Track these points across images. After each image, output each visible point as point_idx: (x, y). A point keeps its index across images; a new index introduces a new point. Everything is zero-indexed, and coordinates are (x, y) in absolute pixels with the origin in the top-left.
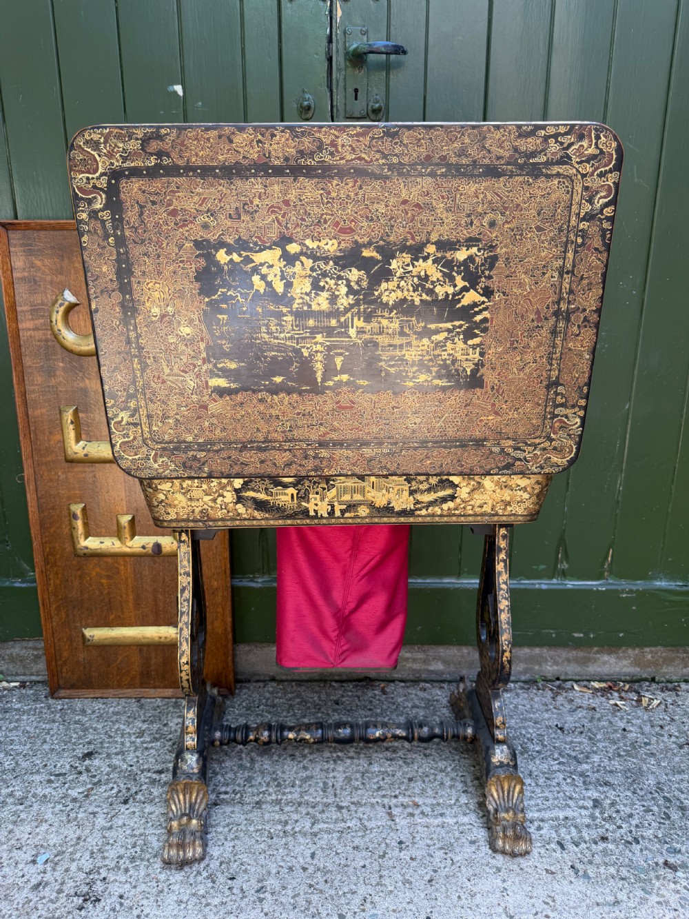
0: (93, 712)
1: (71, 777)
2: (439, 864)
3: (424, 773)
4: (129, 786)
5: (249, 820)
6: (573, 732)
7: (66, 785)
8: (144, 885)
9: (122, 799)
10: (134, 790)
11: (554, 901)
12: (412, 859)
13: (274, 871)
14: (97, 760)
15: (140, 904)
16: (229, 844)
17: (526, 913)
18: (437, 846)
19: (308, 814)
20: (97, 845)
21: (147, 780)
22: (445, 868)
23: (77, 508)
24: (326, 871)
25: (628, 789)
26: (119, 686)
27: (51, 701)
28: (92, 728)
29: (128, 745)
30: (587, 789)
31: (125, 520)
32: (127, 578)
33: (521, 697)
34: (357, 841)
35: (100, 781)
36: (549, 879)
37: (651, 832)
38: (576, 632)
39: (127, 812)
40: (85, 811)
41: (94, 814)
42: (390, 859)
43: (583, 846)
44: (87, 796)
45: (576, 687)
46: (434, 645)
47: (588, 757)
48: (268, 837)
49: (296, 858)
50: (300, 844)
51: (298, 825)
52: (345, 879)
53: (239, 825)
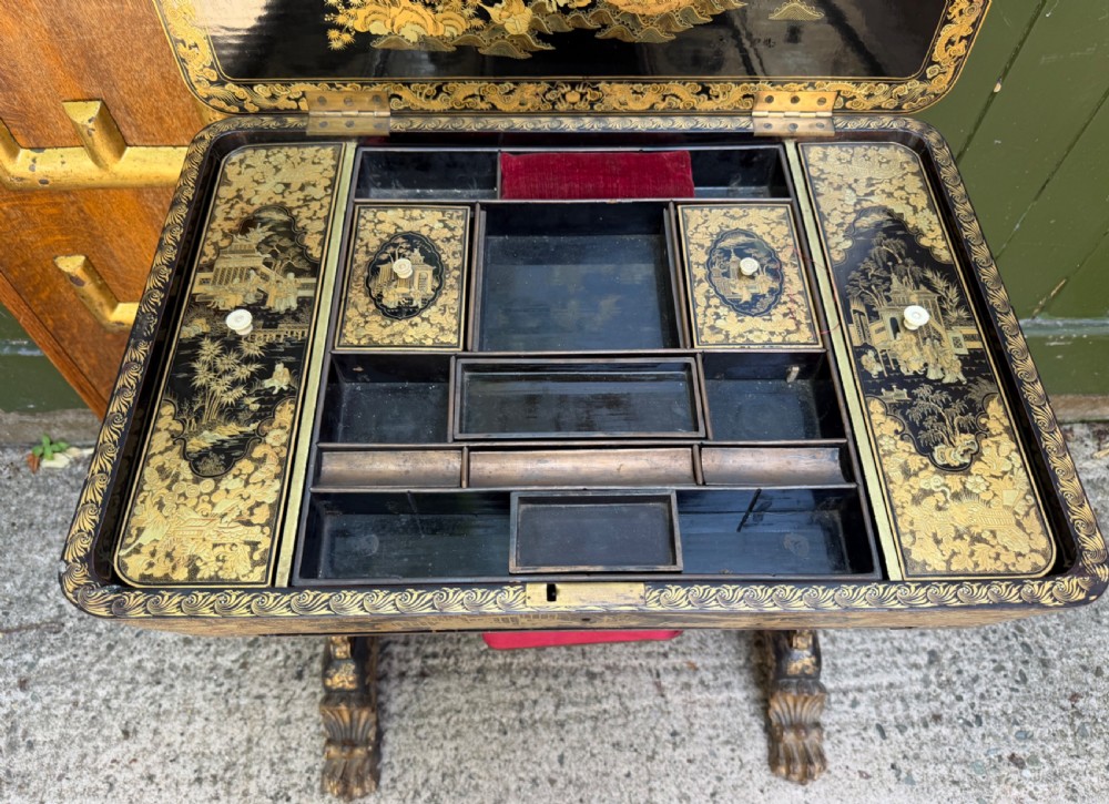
2: (725, 768)
4: (299, 647)
5: (474, 706)
7: (212, 649)
9: (293, 671)
12: (689, 761)
13: (513, 787)
16: (449, 745)
18: (722, 738)
19: (548, 690)
20: (276, 751)
22: (732, 772)
24: (581, 786)
25: (978, 632)
34: (618, 735)
36: (863, 787)
37: (999, 705)
39: (305, 694)
40: (248, 694)
41: (260, 697)
42: (662, 762)
44: (244, 666)
48: (499, 731)
49: (540, 765)
50: (543, 742)
51: (537, 708)
52: (605, 795)
53: (459, 712)
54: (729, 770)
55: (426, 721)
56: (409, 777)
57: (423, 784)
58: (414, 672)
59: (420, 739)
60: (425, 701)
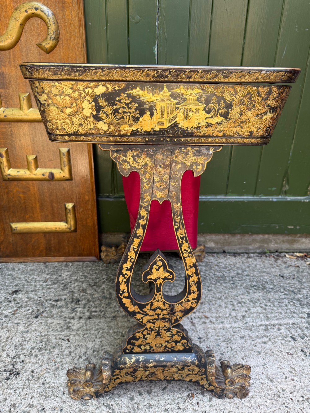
0: (19, 269)
1: (5, 304)
2: (224, 350)
3: (209, 300)
4: (39, 308)
5: (110, 327)
6: (289, 278)
8: (47, 365)
9: (35, 316)
10: (41, 310)
11: (295, 370)
14: (20, 295)
15: (44, 376)
16: (98, 341)
17: (279, 378)
18: (221, 340)
20: (19, 342)
21: (49, 305)
22: (227, 352)
23: (3, 151)
26: (34, 256)
28: (18, 277)
29: (38, 286)
30: (302, 308)
31: (31, 158)
32: (35, 194)
33: (258, 261)
35: (22, 306)
36: (290, 358)
38: (290, 226)
39: (37, 323)
40: (12, 322)
41: (18, 324)
43: (306, 339)
45: (287, 256)
46: (210, 233)
47: (300, 291)
53: (104, 329)
54: (226, 351)
55: (89, 332)
56: (78, 351)
57: (84, 354)
58: (86, 317)
59: (85, 338)
60: (89, 326)
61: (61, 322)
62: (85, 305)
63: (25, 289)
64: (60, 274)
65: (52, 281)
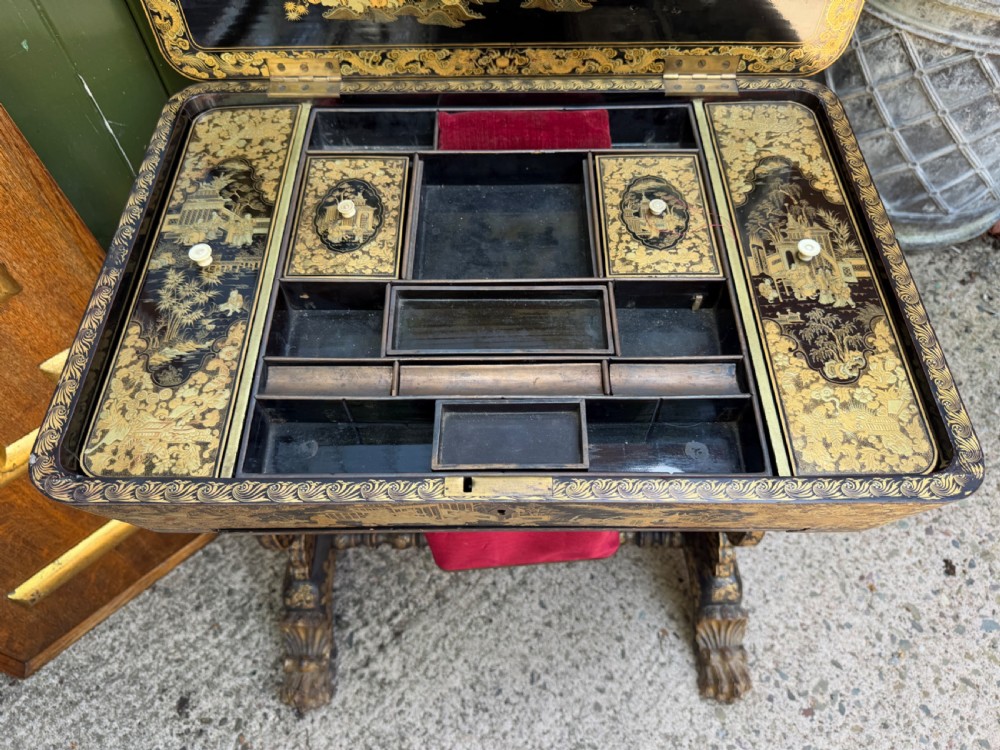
0: (112, 649)
5: (454, 623)
9: (292, 716)
13: (526, 651)
14: (203, 701)
16: (459, 664)
24: (569, 610)
26: (112, 595)
27: (27, 683)
35: (239, 721)
39: (316, 724)
48: (485, 623)
49: (531, 621)
50: (521, 604)
51: (499, 586)
52: (589, 602)
53: (446, 636)
55: (428, 662)
56: (448, 710)
57: (463, 706)
58: (389, 639)
59: (434, 678)
60: (414, 650)
61: (358, 685)
62: (360, 615)
63: (195, 682)
64: (226, 589)
65: (227, 617)
